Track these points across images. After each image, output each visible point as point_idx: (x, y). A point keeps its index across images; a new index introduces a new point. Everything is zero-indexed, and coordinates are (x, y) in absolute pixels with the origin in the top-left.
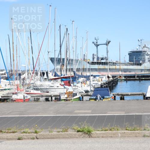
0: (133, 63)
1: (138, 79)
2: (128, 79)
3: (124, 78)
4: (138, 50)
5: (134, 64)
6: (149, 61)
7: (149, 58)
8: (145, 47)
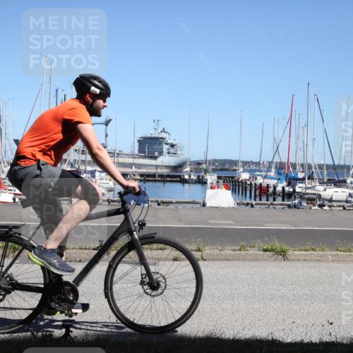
1: (160, 179)
2: (147, 179)
3: (139, 177)
4: (152, 136)
5: (145, 156)
6: (169, 153)
7: (168, 149)
8: (163, 131)
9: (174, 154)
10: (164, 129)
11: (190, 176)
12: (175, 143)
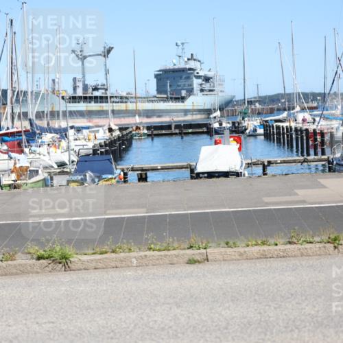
0: (165, 96)
1: (177, 131)
2: (155, 132)
3: (146, 131)
4: (176, 67)
5: (167, 98)
6: (202, 90)
7: (201, 85)
8: (192, 58)
9: (210, 91)
10: (192, 55)
11: (221, 124)
12: (210, 74)
